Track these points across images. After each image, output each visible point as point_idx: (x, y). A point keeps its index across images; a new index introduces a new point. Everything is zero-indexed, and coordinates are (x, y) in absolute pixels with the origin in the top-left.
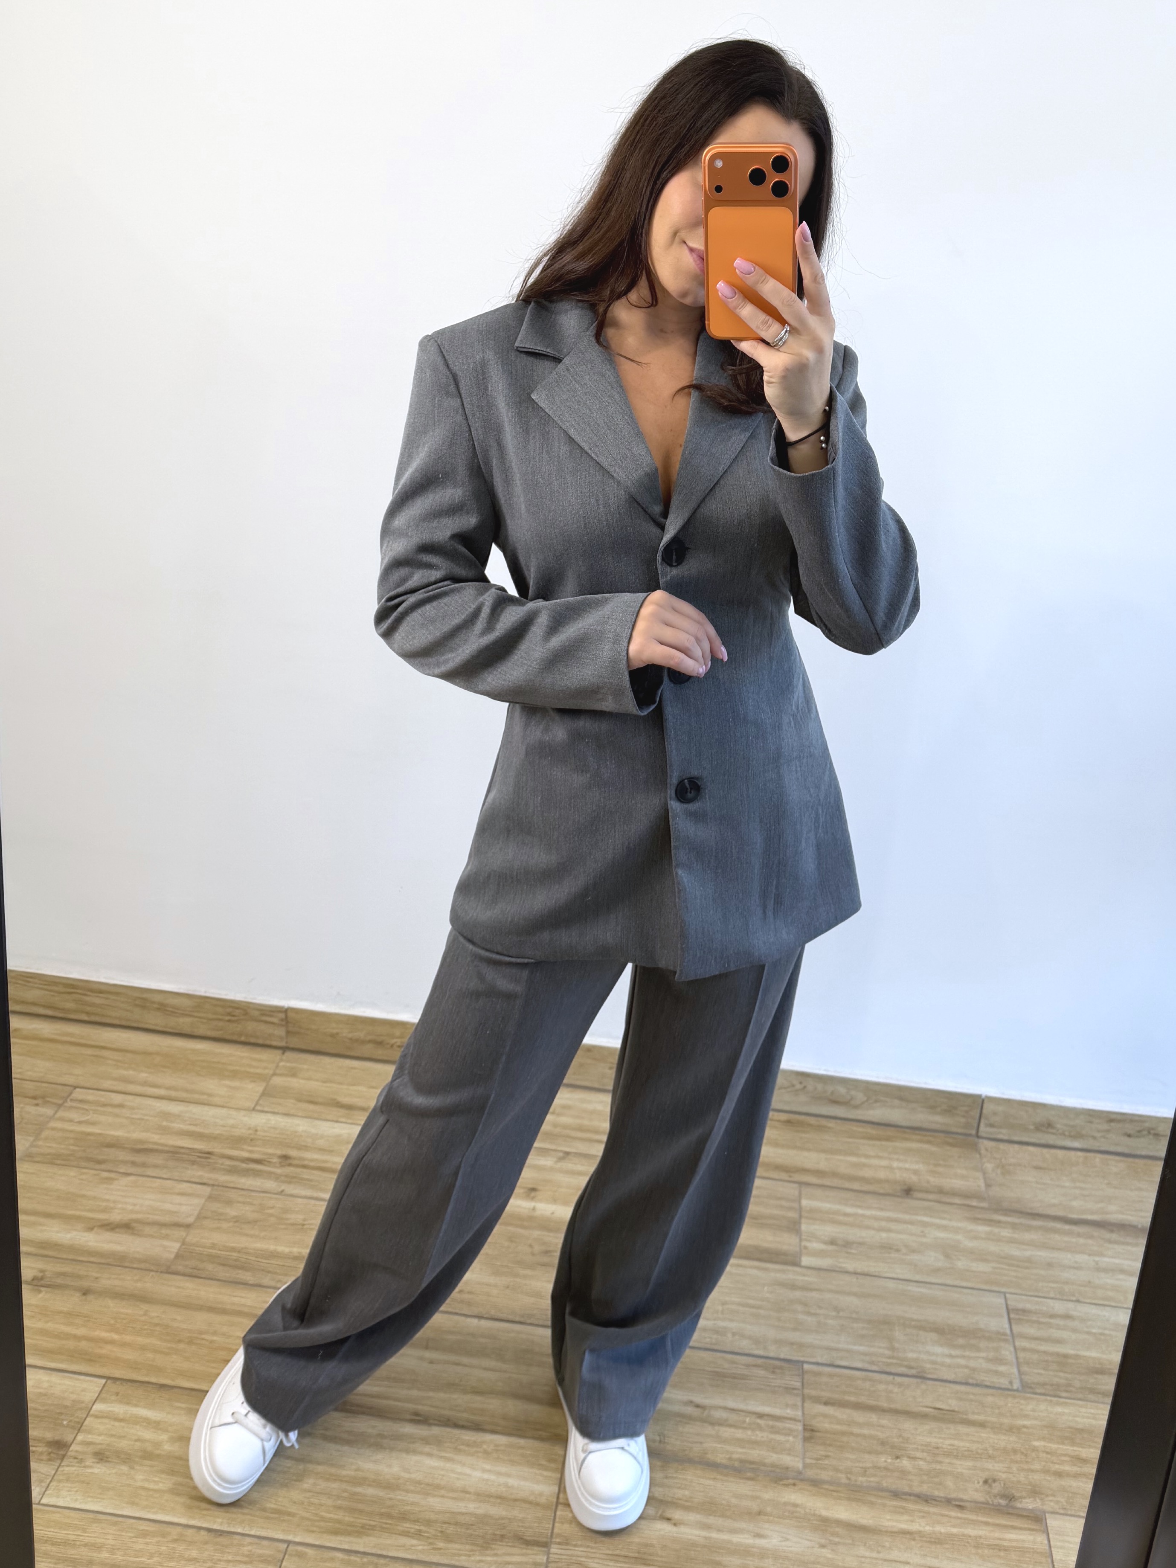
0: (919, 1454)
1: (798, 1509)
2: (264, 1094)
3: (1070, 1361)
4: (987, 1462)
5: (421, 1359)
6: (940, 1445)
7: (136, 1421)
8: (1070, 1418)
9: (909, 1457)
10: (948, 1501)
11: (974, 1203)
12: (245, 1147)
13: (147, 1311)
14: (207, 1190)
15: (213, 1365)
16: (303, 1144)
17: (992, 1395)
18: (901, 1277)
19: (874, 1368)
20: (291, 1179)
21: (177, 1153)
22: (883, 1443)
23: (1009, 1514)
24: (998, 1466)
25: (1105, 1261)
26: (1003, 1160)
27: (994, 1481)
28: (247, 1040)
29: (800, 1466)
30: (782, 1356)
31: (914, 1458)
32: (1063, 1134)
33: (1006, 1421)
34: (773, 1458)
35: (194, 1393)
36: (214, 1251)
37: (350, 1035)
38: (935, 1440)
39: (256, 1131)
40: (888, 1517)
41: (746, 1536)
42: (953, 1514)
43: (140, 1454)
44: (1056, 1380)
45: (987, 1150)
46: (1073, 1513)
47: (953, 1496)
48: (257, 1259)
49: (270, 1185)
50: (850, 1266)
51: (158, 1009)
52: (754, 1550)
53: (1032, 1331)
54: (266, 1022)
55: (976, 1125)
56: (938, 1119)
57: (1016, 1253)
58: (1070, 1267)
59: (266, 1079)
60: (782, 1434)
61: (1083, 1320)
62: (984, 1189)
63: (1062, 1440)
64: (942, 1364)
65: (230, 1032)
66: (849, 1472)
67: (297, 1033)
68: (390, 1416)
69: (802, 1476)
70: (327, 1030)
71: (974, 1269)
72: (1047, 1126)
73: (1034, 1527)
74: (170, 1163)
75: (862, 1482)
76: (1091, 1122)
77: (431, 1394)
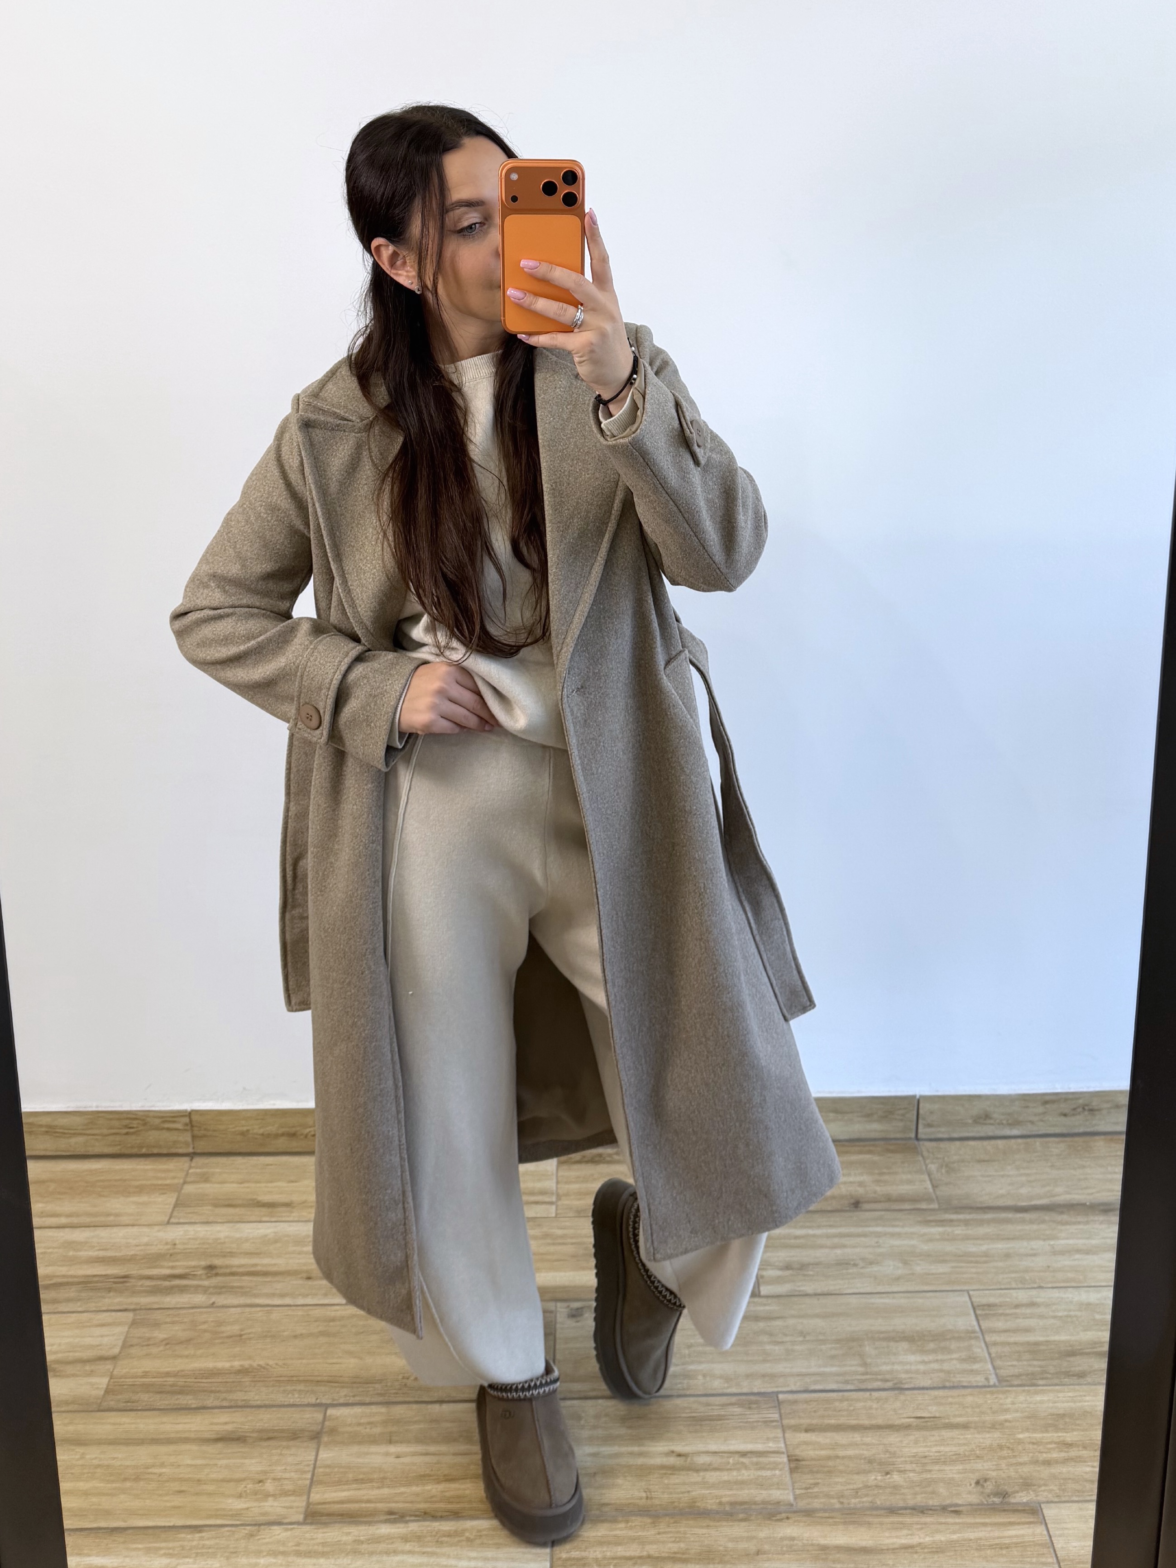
0: (908, 1467)
1: (795, 1542)
2: (176, 1206)
3: (1042, 1348)
4: (976, 1463)
5: (387, 1454)
6: (927, 1454)
8: (1051, 1405)
9: (900, 1471)
10: (944, 1509)
11: (924, 1206)
12: (166, 1264)
13: (83, 1454)
14: (130, 1316)
15: (166, 1498)
16: (228, 1250)
17: (971, 1395)
18: (862, 1291)
19: (849, 1387)
20: (220, 1290)
21: (90, 1282)
22: (870, 1461)
23: (1004, 1510)
24: (987, 1465)
25: (1061, 1243)
26: (946, 1159)
27: (986, 1480)
28: (150, 1152)
29: (792, 1498)
30: (756, 1390)
31: (905, 1471)
32: (1001, 1124)
33: (987, 1418)
34: (761, 1495)
35: (150, 1531)
36: (148, 1378)
37: (261, 1131)
38: (921, 1449)
39: (175, 1244)
40: (887, 1535)
42: (950, 1520)
44: (1031, 1369)
45: (928, 1151)
46: (1067, 1499)
47: (948, 1502)
48: (195, 1380)
49: (199, 1299)
50: (809, 1288)
53: (1000, 1324)
54: (169, 1129)
55: (914, 1127)
56: (876, 1126)
57: (973, 1249)
58: (1027, 1255)
59: (177, 1189)
60: (769, 1469)
61: (1047, 1305)
62: (931, 1190)
63: (1046, 1428)
64: (917, 1372)
65: (129, 1145)
66: (840, 1496)
67: (205, 1136)
68: (362, 1520)
69: (794, 1508)
70: (237, 1128)
71: (934, 1271)
72: (984, 1118)
73: (1032, 1520)
74: (83, 1295)
75: (855, 1504)
76: (1027, 1107)
77: (402, 1490)
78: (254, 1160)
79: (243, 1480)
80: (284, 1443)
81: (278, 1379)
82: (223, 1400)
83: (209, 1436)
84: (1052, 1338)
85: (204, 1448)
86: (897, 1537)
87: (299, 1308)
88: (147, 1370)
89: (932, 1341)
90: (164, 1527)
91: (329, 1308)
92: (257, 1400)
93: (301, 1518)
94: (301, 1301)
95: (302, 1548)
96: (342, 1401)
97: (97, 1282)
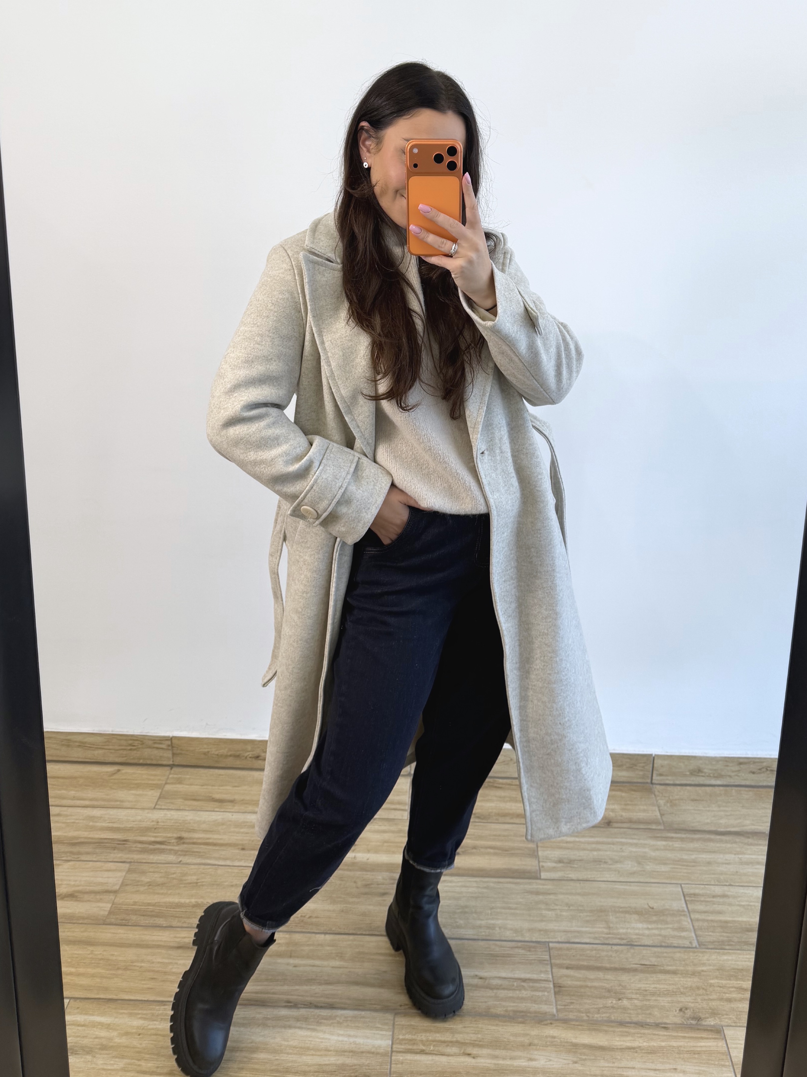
0: (634, 996)
1: (556, 1040)
2: (160, 798)
3: (729, 925)
4: (680, 997)
5: (288, 964)
6: (648, 989)
7: (94, 1025)
8: (733, 962)
9: (628, 999)
10: (657, 1025)
11: (654, 827)
12: (151, 834)
13: (92, 951)
14: (127, 866)
15: (143, 982)
16: (192, 828)
17: (679, 952)
18: (609, 879)
19: (598, 941)
20: (185, 853)
21: (102, 843)
22: (609, 991)
23: (698, 1029)
24: (689, 999)
25: (746, 857)
26: (671, 798)
27: (686, 1009)
28: (145, 762)
29: (555, 1011)
30: (534, 939)
31: (631, 999)
32: (709, 776)
33: (690, 968)
34: (534, 1007)
35: (133, 1003)
36: (136, 906)
37: (217, 753)
38: (644, 985)
39: (158, 822)
40: (618, 1039)
41: (522, 1061)
42: (661, 1033)
43: (98, 1047)
44: (721, 938)
45: (659, 791)
46: (741, 1025)
47: (660, 1021)
48: (166, 909)
49: (172, 858)
50: (573, 875)
51: (79, 746)
52: (529, 1069)
53: (701, 907)
54: (157, 748)
55: (650, 776)
56: (624, 773)
57: (685, 857)
58: (723, 863)
59: (161, 787)
60: (540, 991)
61: (734, 897)
62: (659, 817)
63: (729, 977)
64: (643, 935)
65: (132, 757)
66: (587, 1012)
67: (180, 754)
68: (270, 1004)
69: (556, 1018)
70: (201, 750)
71: (658, 870)
72: (698, 771)
73: (717, 1037)
74: (97, 850)
75: (597, 1017)
76: (727, 766)
77: (297, 987)
78: (212, 771)
82: (183, 923)
83: (173, 945)
84: (736, 919)
85: (170, 952)
86: (624, 1041)
88: (136, 901)
89: (655, 915)
90: (142, 1000)
97: (107, 843)
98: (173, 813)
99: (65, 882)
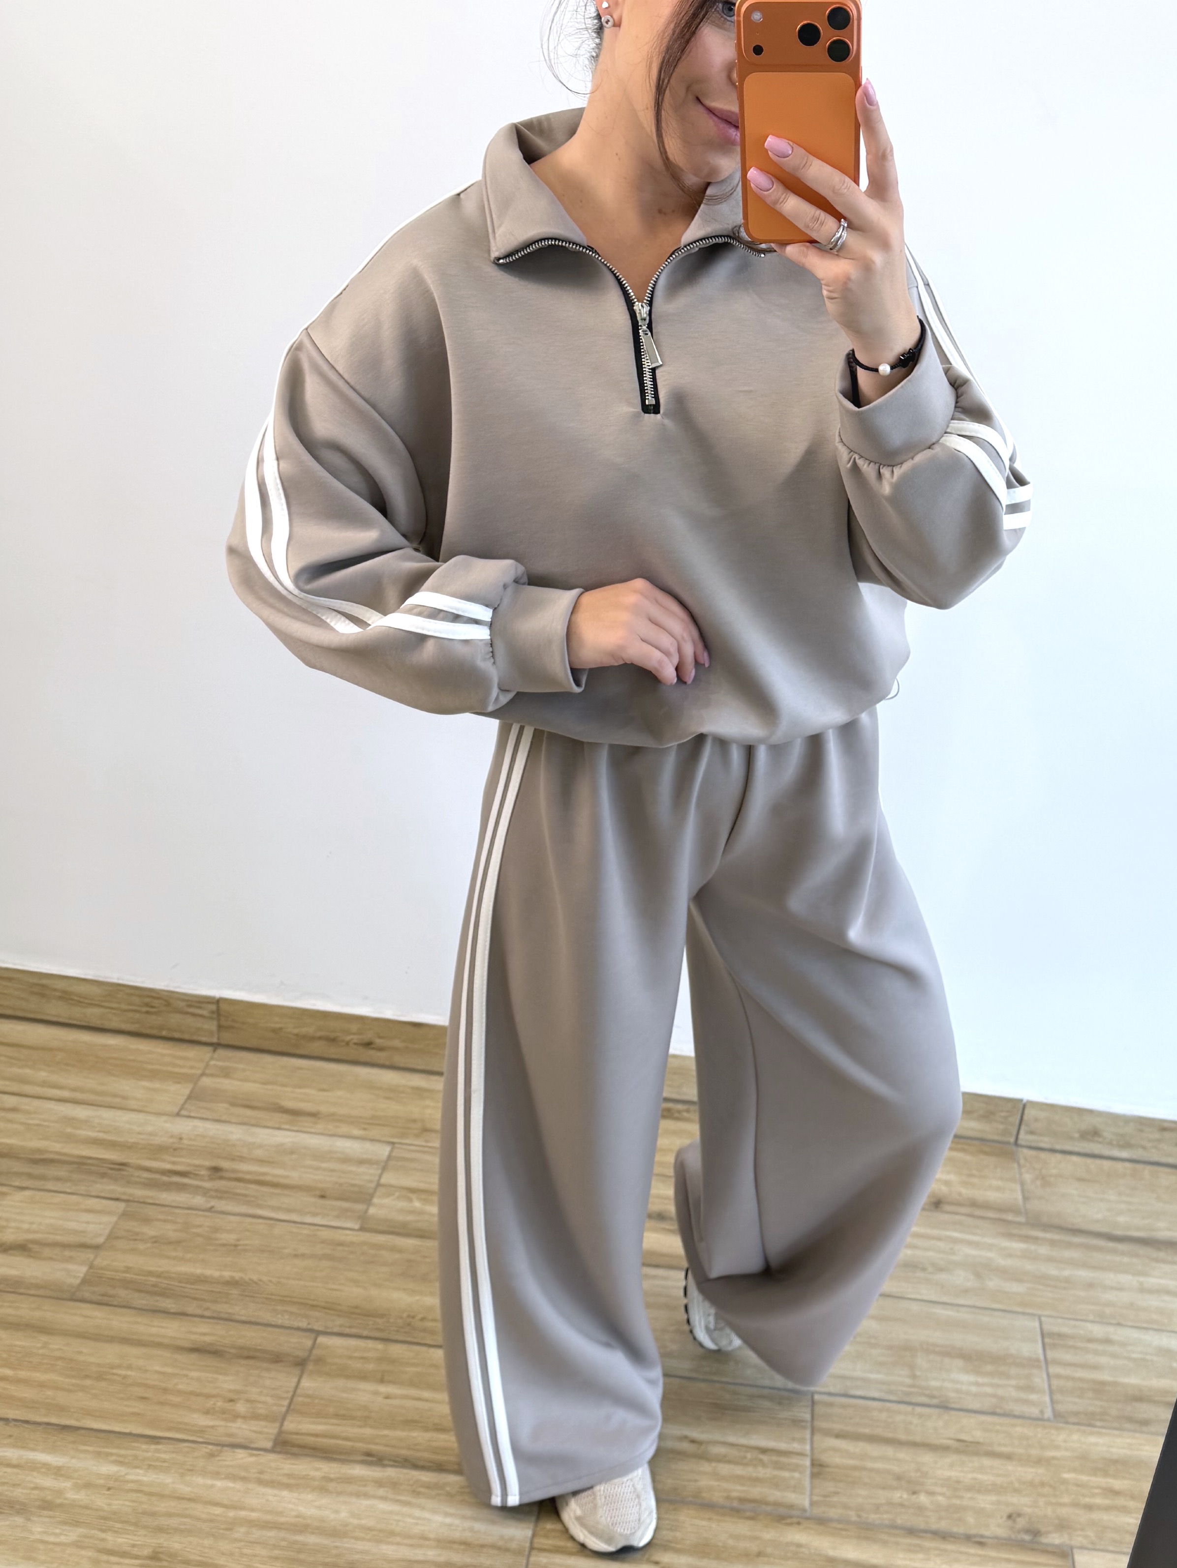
0: (938, 1489)
1: (803, 1550)
2: (189, 1097)
3: (1108, 1388)
4: (1012, 1496)
5: (376, 1393)
6: (962, 1479)
7: (33, 1466)
8: (1105, 1449)
9: (927, 1492)
10: (968, 1538)
11: (1010, 1217)
12: (166, 1157)
13: (47, 1343)
14: (121, 1206)
15: (126, 1403)
16: (238, 1154)
17: (1021, 1425)
18: (925, 1298)
19: (892, 1397)
20: (222, 1195)
21: (84, 1164)
22: (899, 1478)
23: (1033, 1550)
24: (1025, 1500)
25: (1152, 1281)
26: (1044, 1171)
27: (1019, 1515)
28: (170, 1035)
29: (807, 1503)
31: (933, 1494)
32: (1110, 1143)
33: (1034, 1452)
34: (775, 1495)
35: (103, 1435)
36: (128, 1275)
37: (296, 1031)
38: (956, 1474)
39: (181, 1139)
40: (900, 1556)
42: (973, 1551)
43: (37, 1503)
44: (1090, 1408)
45: (1026, 1160)
46: (1101, 1547)
47: (973, 1532)
48: (180, 1285)
49: (199, 1200)
51: (60, 998)
53: (1068, 1357)
54: (194, 1015)
55: (1015, 1133)
56: (974, 1126)
57: (1052, 1271)
58: (1112, 1288)
59: (194, 1079)
60: (786, 1470)
61: (1123, 1345)
62: (1021, 1202)
63: (1095, 1471)
64: (967, 1392)
65: (149, 1025)
66: (859, 1509)
67: (232, 1027)
68: (338, 1457)
69: (808, 1514)
70: (269, 1025)
71: (1007, 1289)
72: (1093, 1134)
73: (1060, 1563)
74: (75, 1175)
75: (873, 1519)
76: (1141, 1131)
77: (386, 1432)
78: (284, 1060)
79: (213, 1396)
80: (265, 1365)
81: (269, 1296)
82: (204, 1310)
83: (185, 1345)
85: (178, 1356)
87: (306, 1226)
88: (131, 1265)
89: (991, 1363)
91: (340, 1231)
92: (242, 1315)
93: (269, 1445)
94: (309, 1219)
95: (266, 1477)
96: (336, 1330)
97: (91, 1165)
98: (209, 1125)
99: (13, 1224)
